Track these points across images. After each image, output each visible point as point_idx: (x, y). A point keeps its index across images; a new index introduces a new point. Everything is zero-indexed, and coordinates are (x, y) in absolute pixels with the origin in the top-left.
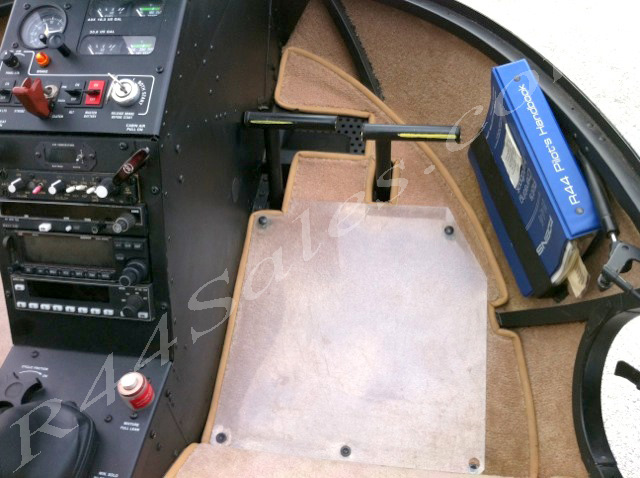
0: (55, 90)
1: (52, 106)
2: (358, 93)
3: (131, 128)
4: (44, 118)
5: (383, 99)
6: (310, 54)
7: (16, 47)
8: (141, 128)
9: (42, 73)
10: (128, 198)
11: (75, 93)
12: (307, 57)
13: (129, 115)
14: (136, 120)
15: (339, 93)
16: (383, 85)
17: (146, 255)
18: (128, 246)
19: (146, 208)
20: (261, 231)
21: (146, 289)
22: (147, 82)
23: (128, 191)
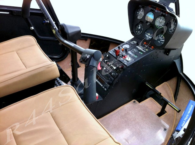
0: (121, 54)
1: (119, 55)
2: (171, 98)
3: (125, 63)
4: (117, 56)
5: (175, 102)
6: (169, 86)
7: (121, 46)
8: (126, 64)
9: (121, 51)
10: (117, 72)
11: (122, 55)
12: (168, 86)
13: (126, 62)
14: (127, 63)
15: (168, 95)
16: (177, 100)
17: (113, 81)
18: (112, 78)
19: (118, 75)
20: (133, 103)
21: (109, 86)
22: (132, 60)
23: (118, 71)
